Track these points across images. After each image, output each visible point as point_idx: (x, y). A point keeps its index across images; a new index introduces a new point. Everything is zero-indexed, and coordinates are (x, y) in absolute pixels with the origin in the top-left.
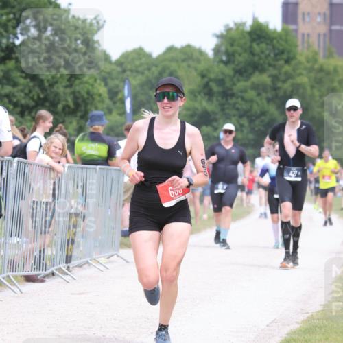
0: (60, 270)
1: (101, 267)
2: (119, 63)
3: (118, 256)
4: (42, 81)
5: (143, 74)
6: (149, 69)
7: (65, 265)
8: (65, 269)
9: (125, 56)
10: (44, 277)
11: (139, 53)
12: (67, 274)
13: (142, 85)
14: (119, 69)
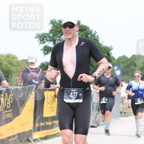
0: (101, 124)
1: (114, 123)
2: (118, 60)
3: (119, 120)
4: (94, 66)
5: (125, 63)
6: (127, 62)
7: (103, 122)
8: (103, 124)
9: (119, 58)
10: (96, 126)
11: (124, 57)
12: (103, 125)
13: (125, 67)
14: (118, 62)
